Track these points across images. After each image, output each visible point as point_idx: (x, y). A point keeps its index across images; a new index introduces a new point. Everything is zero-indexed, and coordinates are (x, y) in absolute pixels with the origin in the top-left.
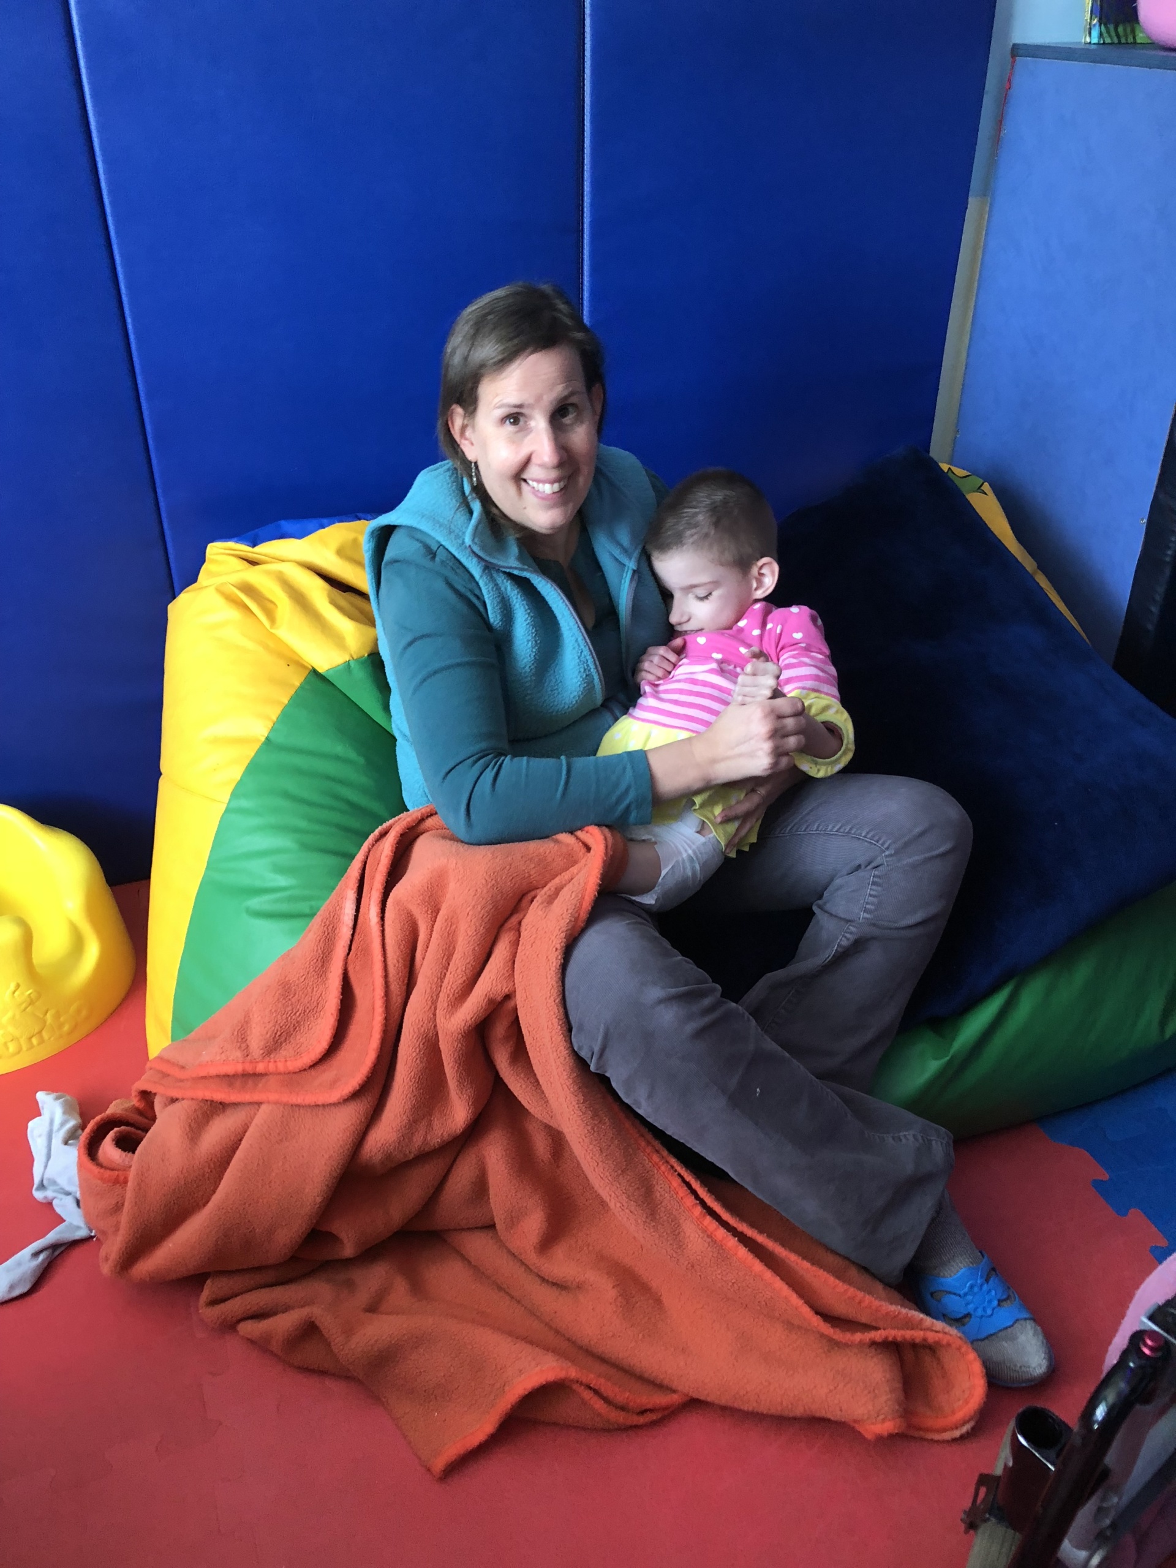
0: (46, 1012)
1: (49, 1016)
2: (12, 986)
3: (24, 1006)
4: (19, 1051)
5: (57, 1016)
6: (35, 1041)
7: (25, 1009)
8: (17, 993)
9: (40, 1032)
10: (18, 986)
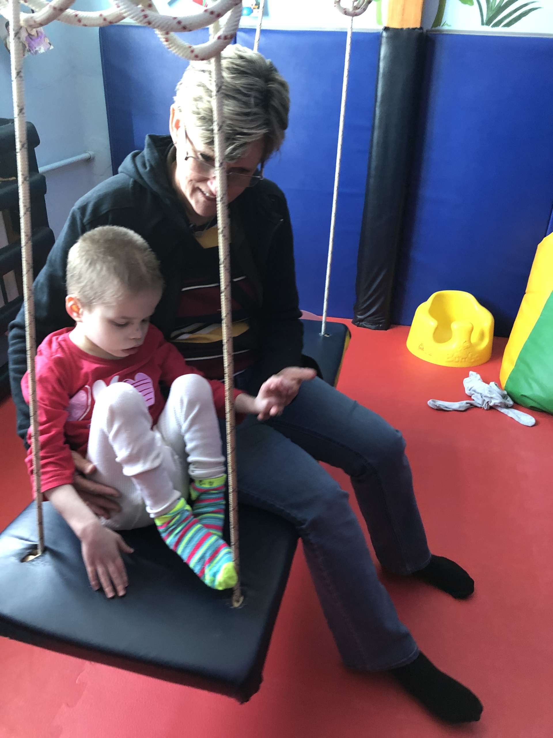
0: (470, 353)
1: (470, 354)
2: (464, 341)
3: (465, 348)
4: (458, 362)
5: (472, 355)
6: (463, 360)
7: (465, 349)
8: (465, 343)
9: (465, 358)
10: (466, 341)
